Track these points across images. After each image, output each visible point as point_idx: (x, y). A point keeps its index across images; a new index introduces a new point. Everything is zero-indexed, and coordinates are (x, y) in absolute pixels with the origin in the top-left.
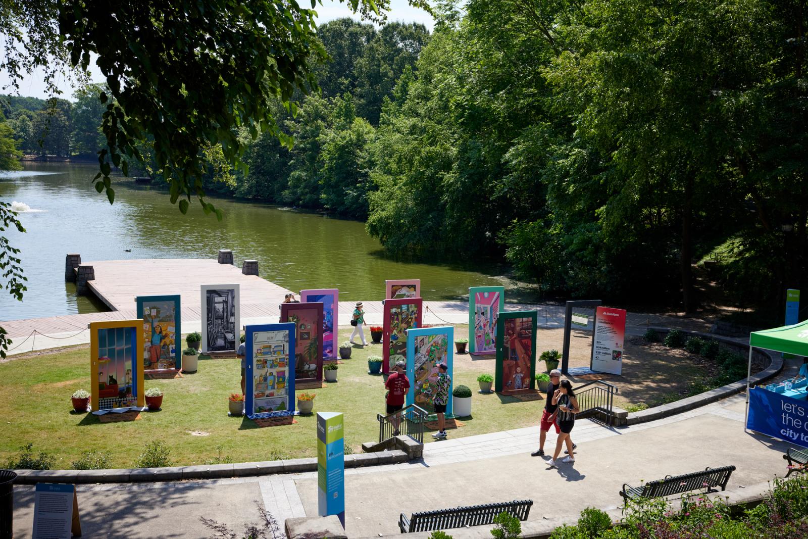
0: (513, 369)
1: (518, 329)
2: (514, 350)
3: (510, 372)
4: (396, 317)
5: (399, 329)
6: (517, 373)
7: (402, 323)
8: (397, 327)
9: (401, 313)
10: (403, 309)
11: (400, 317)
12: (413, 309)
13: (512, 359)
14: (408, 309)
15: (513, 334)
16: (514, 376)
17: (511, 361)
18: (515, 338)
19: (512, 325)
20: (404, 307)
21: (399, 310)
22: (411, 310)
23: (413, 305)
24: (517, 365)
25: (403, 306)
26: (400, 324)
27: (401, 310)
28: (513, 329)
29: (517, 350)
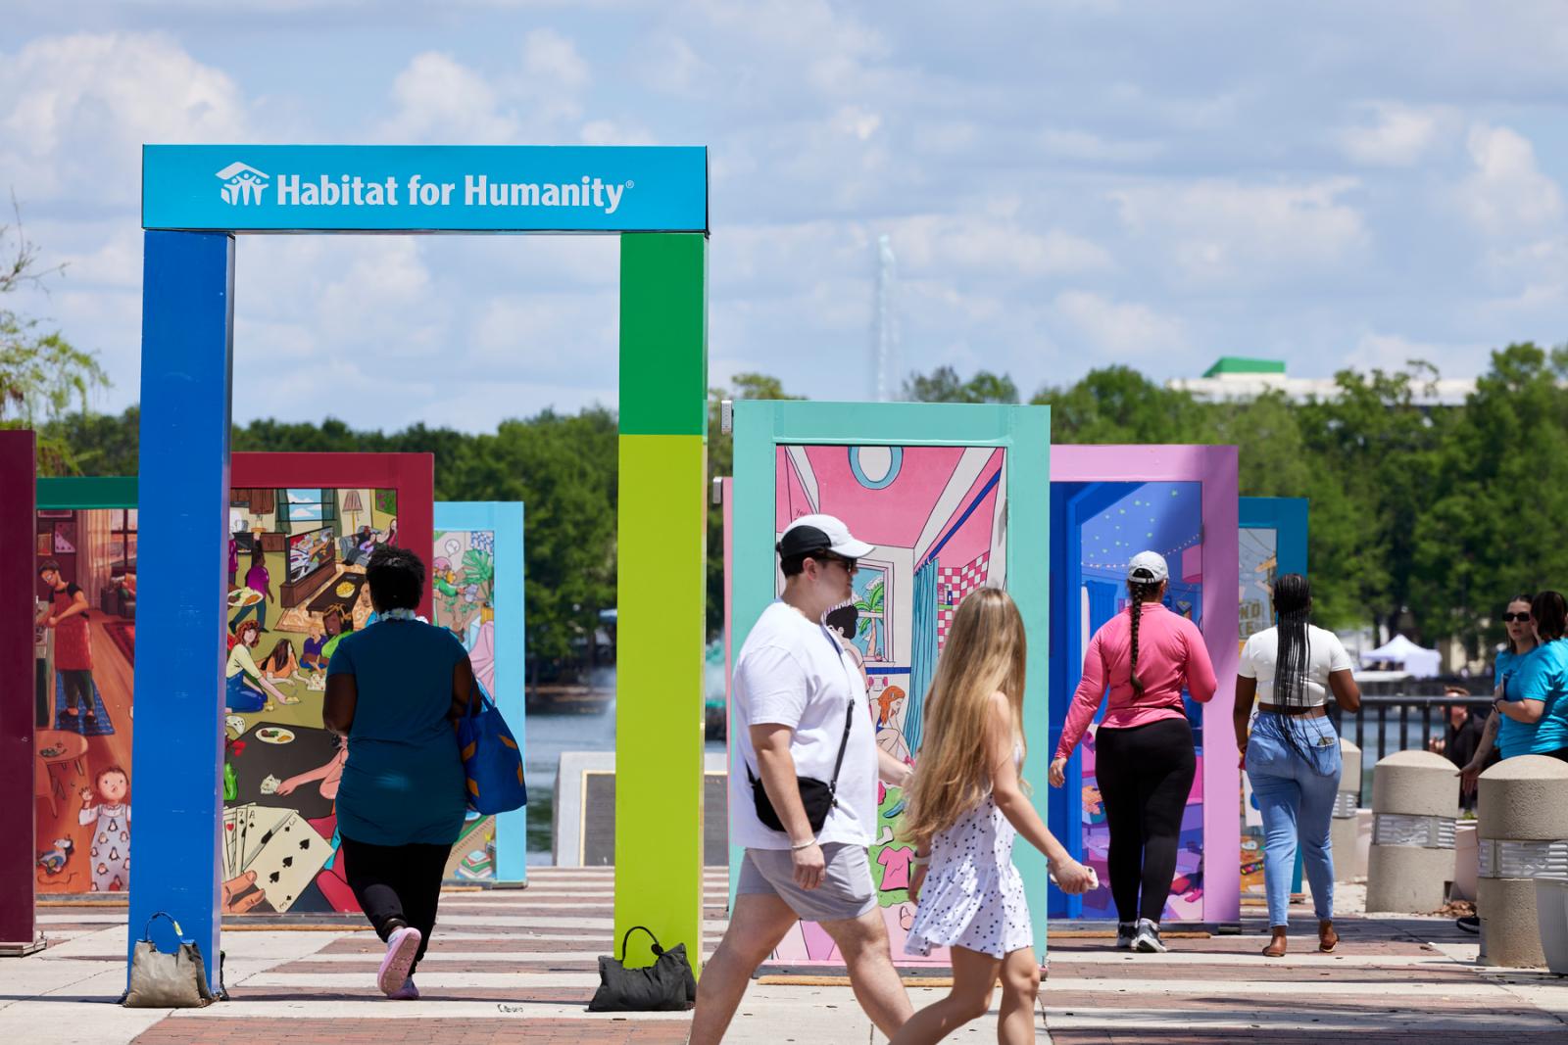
0: (81, 781)
1: (99, 565)
2: (77, 680)
3: (62, 793)
4: (245, 563)
5: (269, 642)
6: (99, 799)
7: (289, 601)
8: (259, 627)
9: (284, 541)
10: (295, 513)
11: (274, 565)
12: (364, 519)
13: (67, 722)
14: (330, 518)
15: (72, 590)
16: (86, 817)
17: (64, 736)
18: (83, 614)
19: (63, 545)
20: (304, 506)
21: (269, 523)
22: (349, 525)
23: (366, 496)
24: (101, 761)
25: (292, 495)
26: (274, 609)
27: (283, 519)
28: (70, 566)
29: (96, 676)
